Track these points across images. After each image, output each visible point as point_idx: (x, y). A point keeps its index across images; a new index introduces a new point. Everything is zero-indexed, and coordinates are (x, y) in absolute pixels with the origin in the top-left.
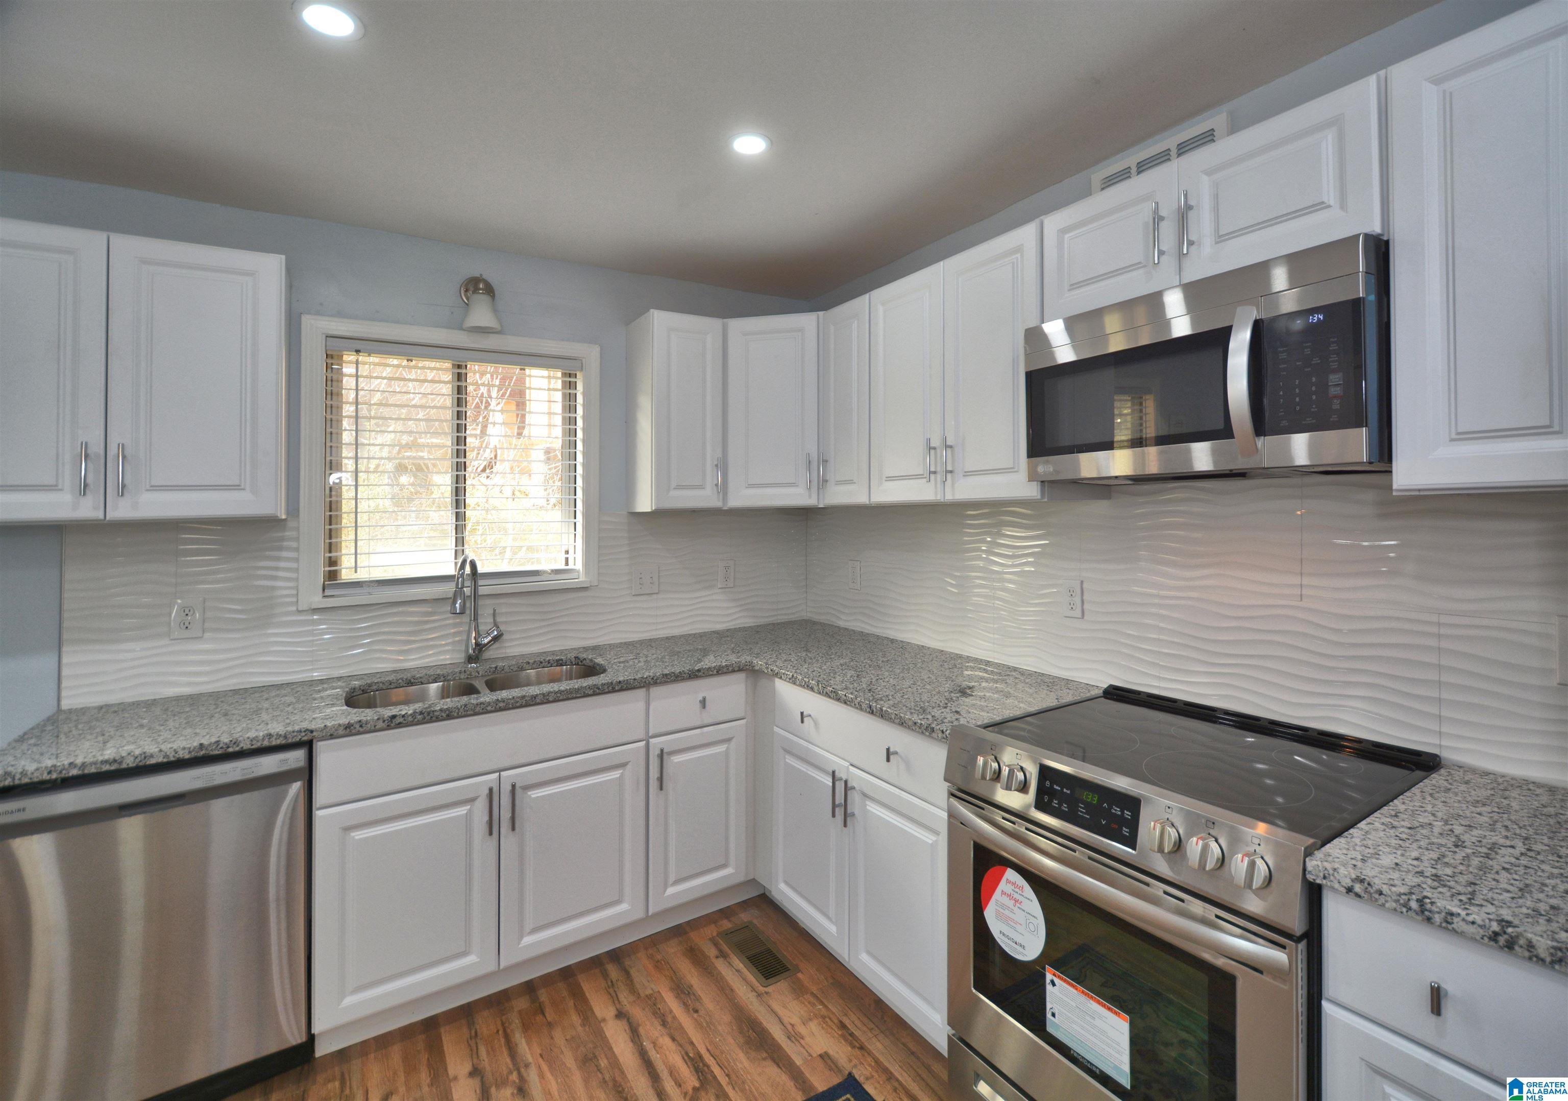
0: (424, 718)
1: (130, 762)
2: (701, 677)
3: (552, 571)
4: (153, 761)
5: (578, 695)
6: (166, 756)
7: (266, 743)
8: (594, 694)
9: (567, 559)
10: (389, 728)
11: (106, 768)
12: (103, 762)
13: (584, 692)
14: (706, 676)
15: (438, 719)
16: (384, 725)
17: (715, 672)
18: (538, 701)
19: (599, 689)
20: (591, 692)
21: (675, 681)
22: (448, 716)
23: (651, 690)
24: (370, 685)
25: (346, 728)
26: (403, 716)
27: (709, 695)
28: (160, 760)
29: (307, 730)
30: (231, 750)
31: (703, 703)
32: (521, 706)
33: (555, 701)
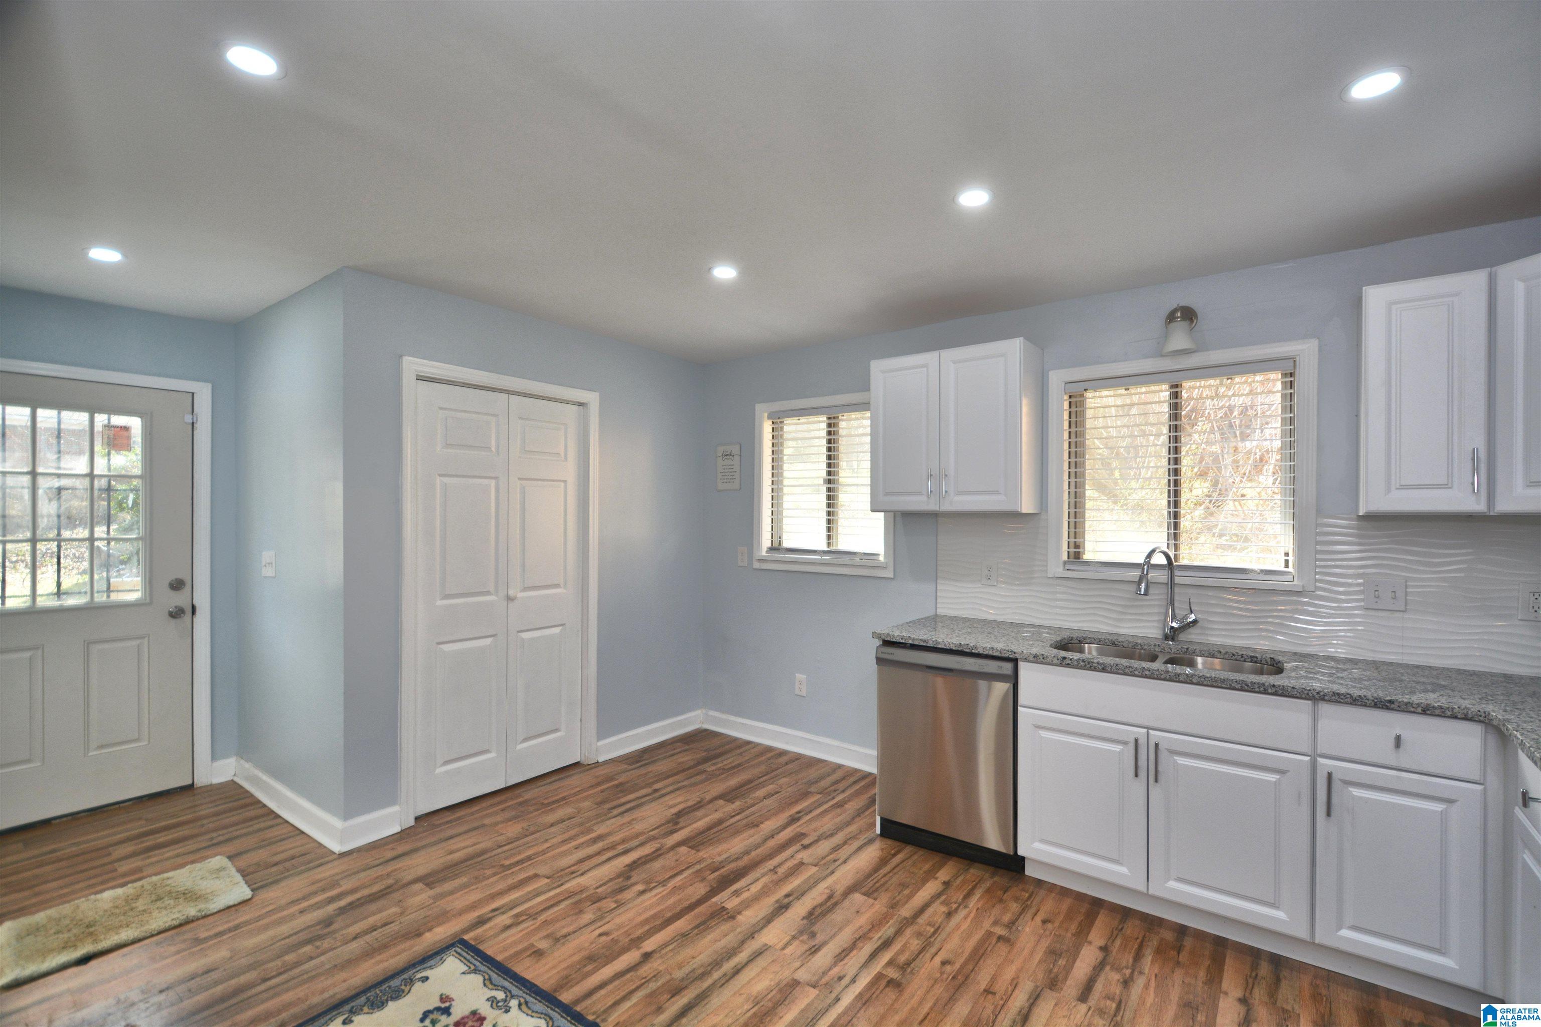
0: (1086, 665)
1: (931, 644)
2: (1393, 709)
3: (1262, 571)
4: (940, 646)
5: (1223, 686)
6: (945, 645)
7: (991, 653)
8: (1242, 690)
9: (1287, 562)
10: (1061, 665)
11: (922, 644)
12: (921, 640)
13: (1231, 685)
14: (1403, 711)
15: (1095, 669)
16: (1058, 662)
17: (1419, 710)
18: (1181, 679)
19: (1248, 686)
20: (1238, 686)
21: (1351, 704)
22: (1103, 669)
23: (1320, 705)
24: (1085, 639)
25: (1034, 657)
26: (1071, 660)
27: (1406, 735)
28: (943, 647)
29: (1012, 651)
30: (973, 651)
31: (1398, 742)
32: (1165, 679)
33: (1198, 684)
